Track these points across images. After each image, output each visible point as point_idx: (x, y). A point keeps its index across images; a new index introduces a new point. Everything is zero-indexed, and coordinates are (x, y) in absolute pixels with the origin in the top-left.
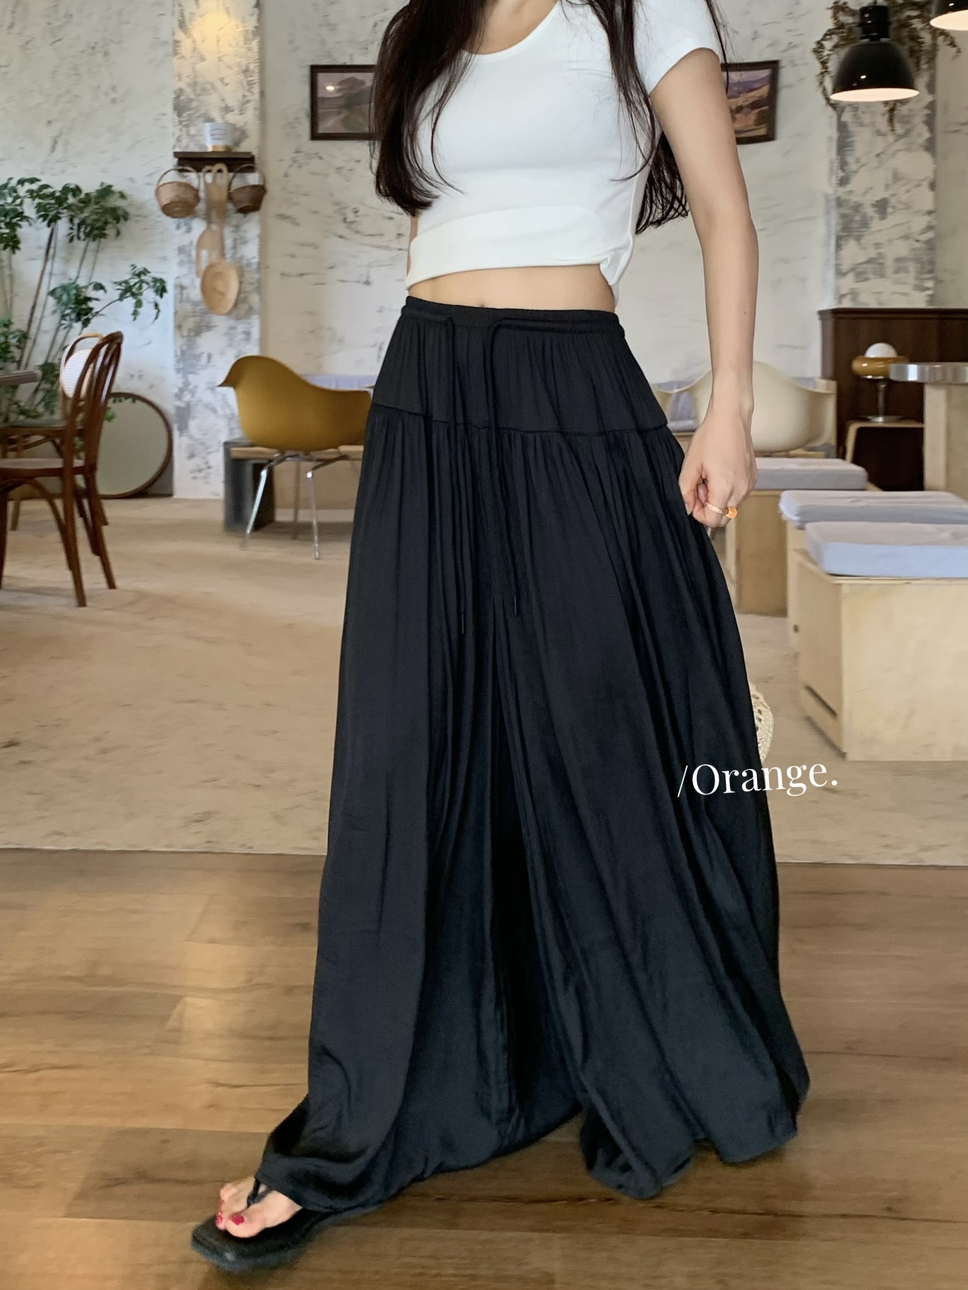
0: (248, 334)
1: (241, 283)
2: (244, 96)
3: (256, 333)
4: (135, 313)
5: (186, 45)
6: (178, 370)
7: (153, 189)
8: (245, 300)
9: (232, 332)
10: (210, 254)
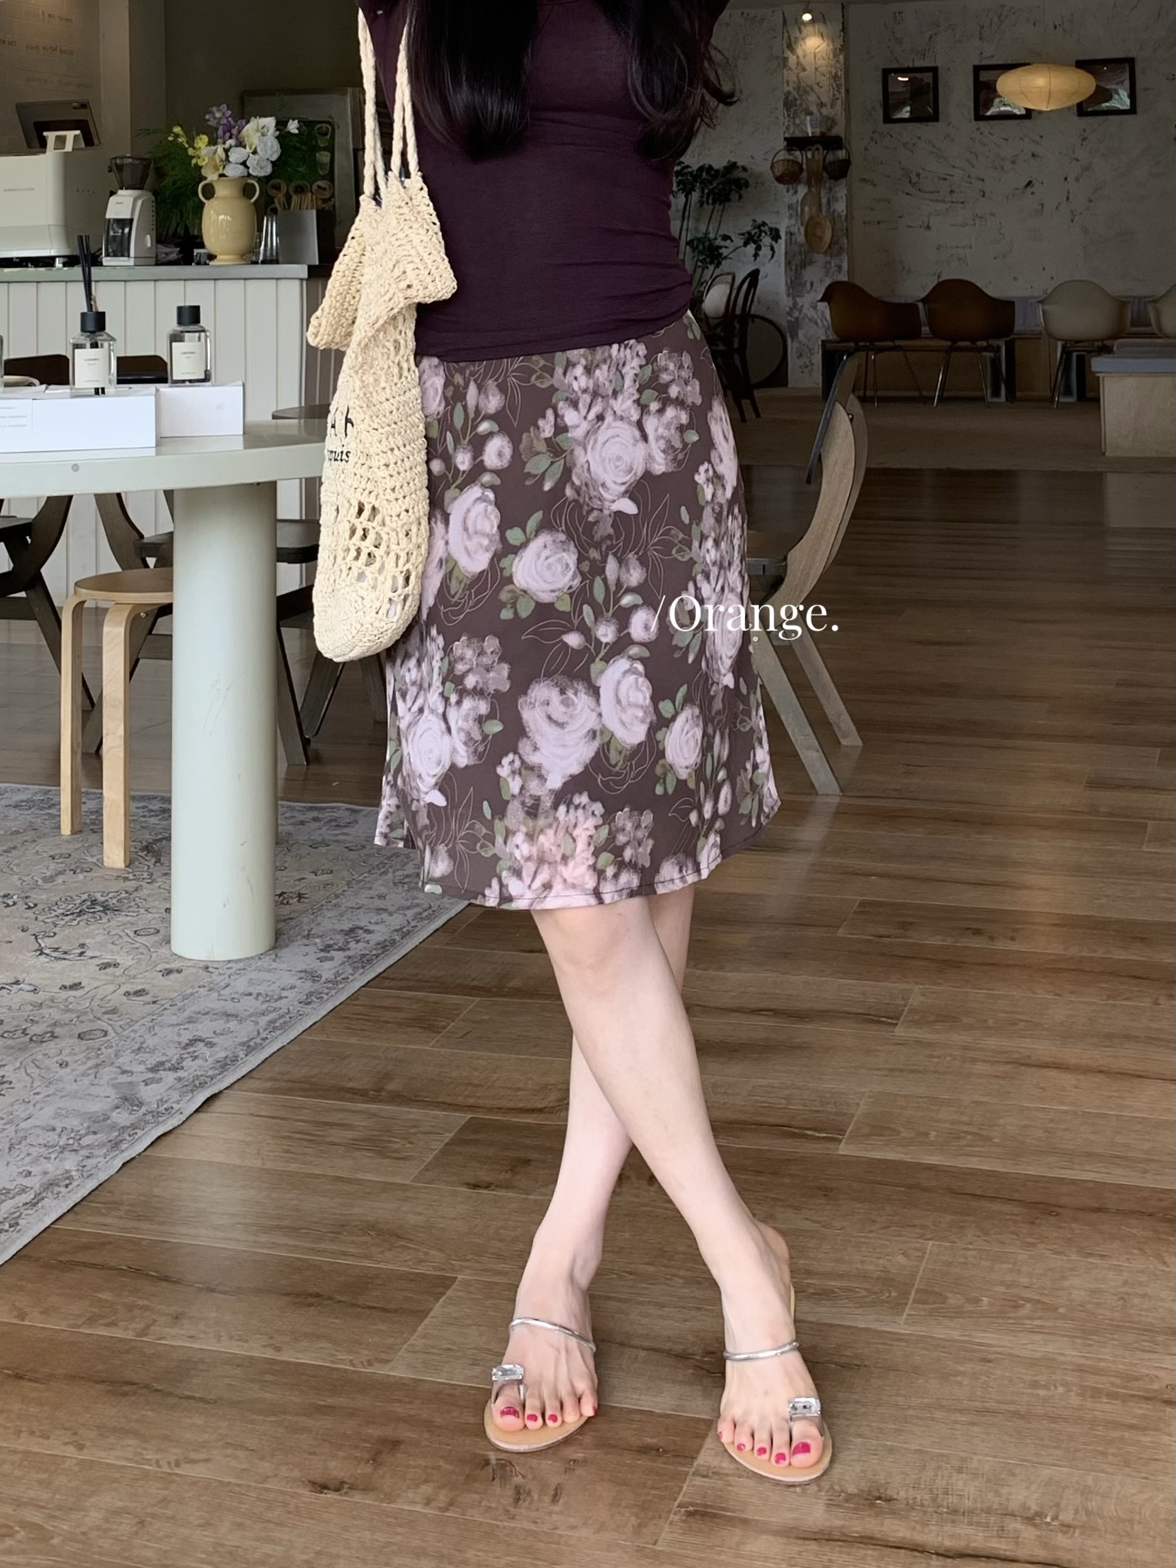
0: (840, 267)
1: (833, 230)
2: (834, 95)
3: (845, 266)
4: (756, 256)
5: (792, 60)
6: (788, 295)
7: (769, 165)
8: (837, 243)
9: (828, 266)
10: (811, 210)
